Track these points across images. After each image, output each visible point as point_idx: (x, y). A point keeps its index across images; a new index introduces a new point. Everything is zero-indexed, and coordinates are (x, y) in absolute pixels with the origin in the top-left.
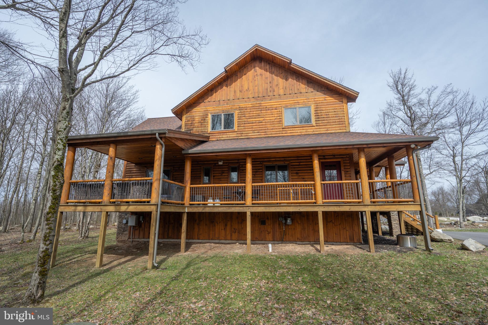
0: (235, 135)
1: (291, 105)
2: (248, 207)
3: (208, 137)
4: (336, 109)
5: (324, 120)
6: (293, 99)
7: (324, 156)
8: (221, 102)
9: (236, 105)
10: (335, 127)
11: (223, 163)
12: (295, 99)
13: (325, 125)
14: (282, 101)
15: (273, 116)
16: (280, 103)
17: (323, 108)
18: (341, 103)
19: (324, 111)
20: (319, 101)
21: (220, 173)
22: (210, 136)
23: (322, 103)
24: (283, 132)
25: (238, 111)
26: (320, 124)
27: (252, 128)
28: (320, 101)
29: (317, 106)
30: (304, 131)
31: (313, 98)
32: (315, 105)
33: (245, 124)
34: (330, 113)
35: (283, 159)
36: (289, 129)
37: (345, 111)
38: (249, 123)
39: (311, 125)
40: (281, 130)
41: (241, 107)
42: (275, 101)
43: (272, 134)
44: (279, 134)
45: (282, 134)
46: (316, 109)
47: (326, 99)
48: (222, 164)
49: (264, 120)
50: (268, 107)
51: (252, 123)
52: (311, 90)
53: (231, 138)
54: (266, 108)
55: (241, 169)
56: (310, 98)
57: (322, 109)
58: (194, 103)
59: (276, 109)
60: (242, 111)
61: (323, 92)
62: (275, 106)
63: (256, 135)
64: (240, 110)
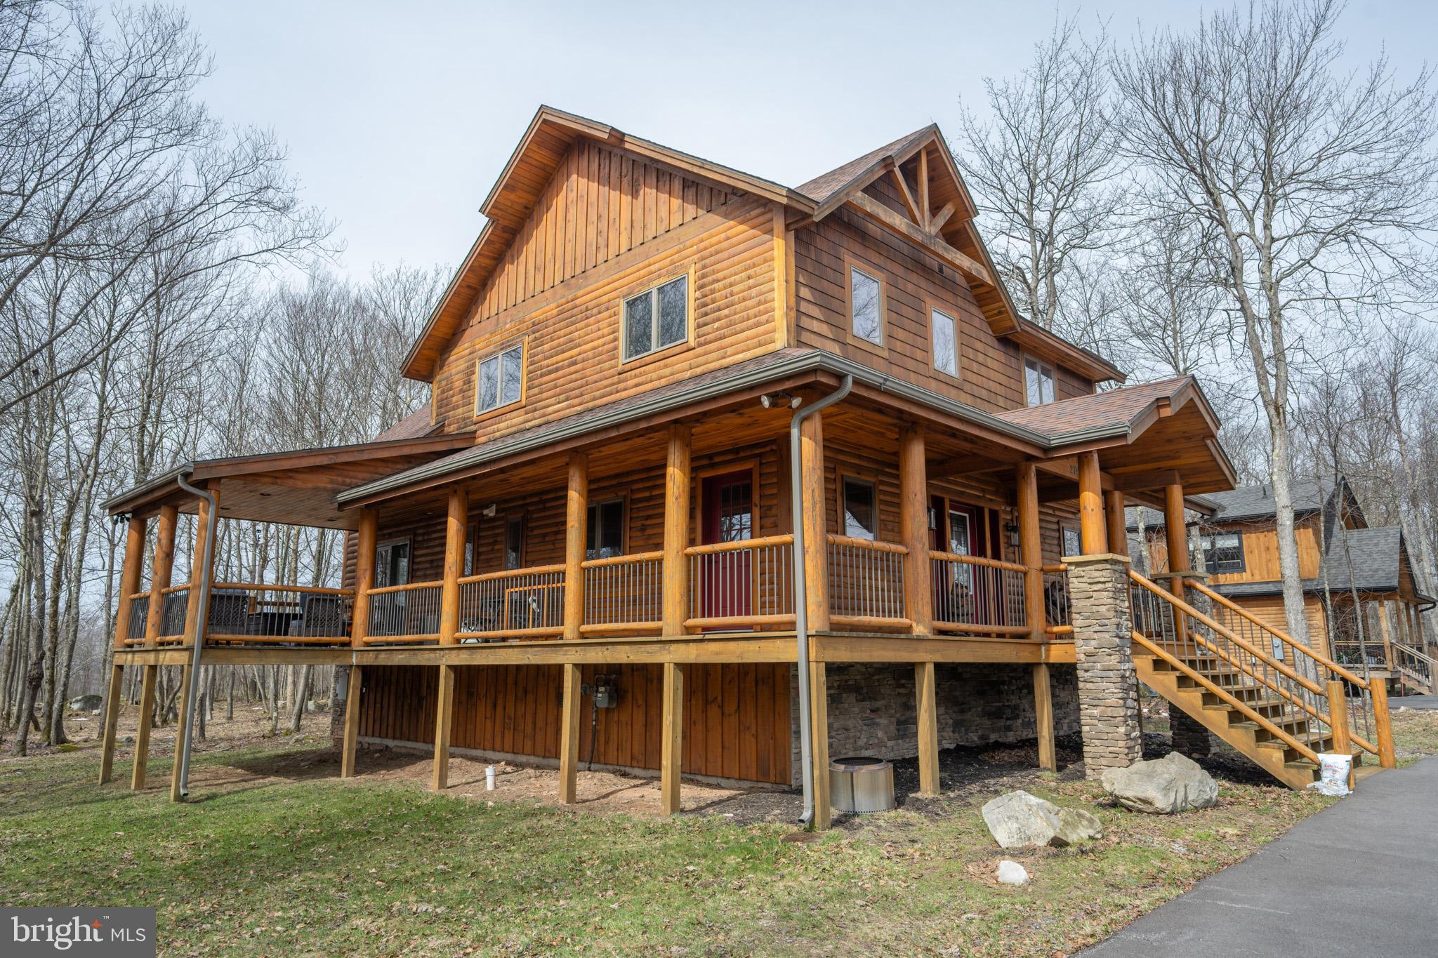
0: (520, 419)
1: (641, 284)
2: (442, 649)
3: (472, 436)
4: (754, 265)
5: (719, 320)
6: (646, 262)
7: (710, 457)
8: (500, 315)
9: (527, 318)
10: (748, 339)
11: (497, 511)
12: (651, 260)
13: (721, 339)
14: (622, 274)
15: (600, 333)
16: (616, 284)
17: (719, 271)
18: (767, 237)
19: (720, 284)
20: (712, 246)
21: (489, 544)
22: (476, 431)
23: (717, 253)
24: (621, 386)
25: (532, 337)
26: (709, 337)
27: (556, 387)
28: (713, 249)
29: (704, 267)
30: (667, 371)
31: (696, 240)
32: (699, 265)
33: (542, 376)
34: (736, 289)
35: (614, 482)
36: (633, 372)
37: (776, 270)
38: (550, 373)
39: (684, 347)
40: (616, 379)
41: (536, 320)
42: (606, 281)
43: (594, 399)
44: (611, 394)
45: (617, 392)
46: (701, 282)
47: (729, 233)
48: (492, 514)
49: (580, 354)
50: (590, 305)
51: (557, 370)
52: (691, 210)
53: (514, 429)
54: (587, 310)
55: (530, 525)
56: (688, 243)
57: (714, 277)
58: (454, 335)
59: (608, 309)
60: (537, 335)
61: (724, 208)
62: (605, 298)
63: (563, 409)
64: (534, 333)
